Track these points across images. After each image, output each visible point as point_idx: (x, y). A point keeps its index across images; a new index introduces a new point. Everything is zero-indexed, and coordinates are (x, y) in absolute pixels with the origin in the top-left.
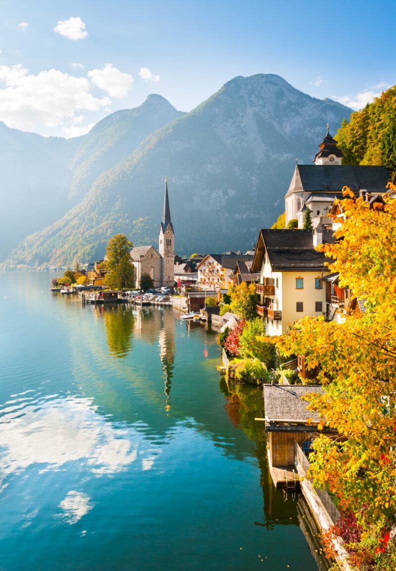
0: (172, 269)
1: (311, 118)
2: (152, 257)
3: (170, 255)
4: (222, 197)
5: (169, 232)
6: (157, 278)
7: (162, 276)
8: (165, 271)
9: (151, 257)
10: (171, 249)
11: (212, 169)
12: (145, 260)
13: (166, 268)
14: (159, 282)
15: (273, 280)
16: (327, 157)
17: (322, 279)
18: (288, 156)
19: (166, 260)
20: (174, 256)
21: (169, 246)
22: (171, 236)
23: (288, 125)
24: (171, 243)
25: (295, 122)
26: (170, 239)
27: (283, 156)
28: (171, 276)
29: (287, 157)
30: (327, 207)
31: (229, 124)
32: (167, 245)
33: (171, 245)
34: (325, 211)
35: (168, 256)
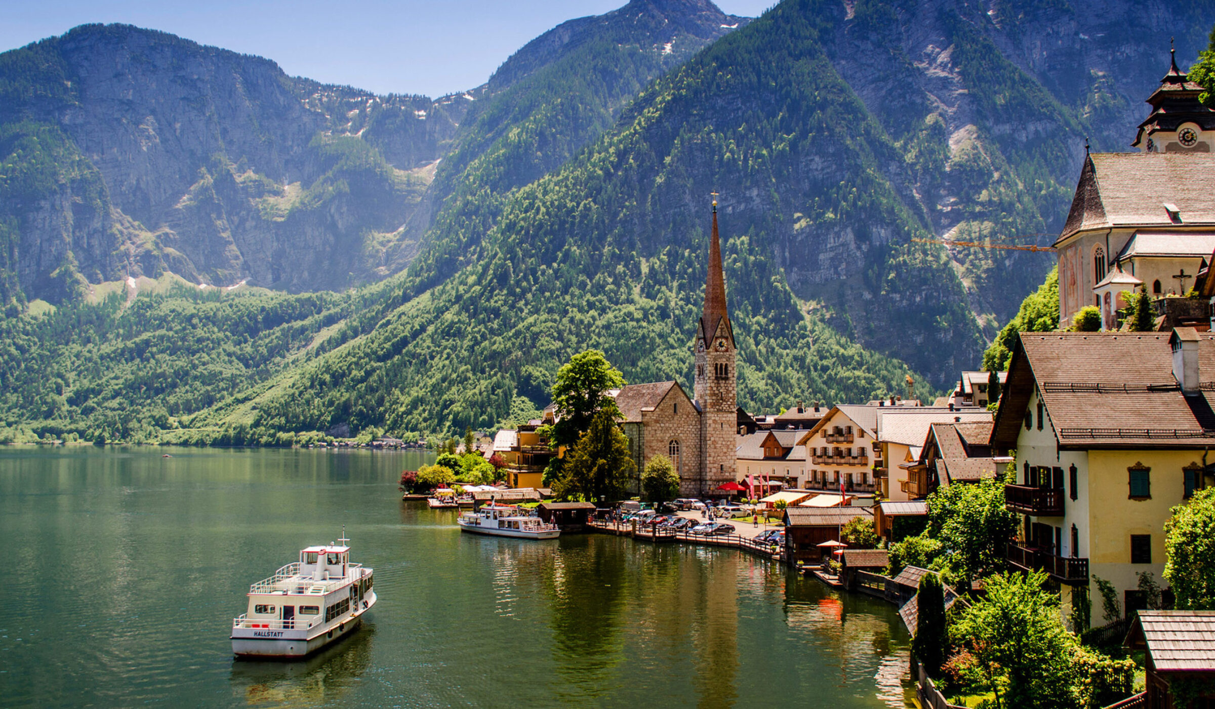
0: (730, 447)
1: (1102, 21)
2: (675, 411)
3: (725, 406)
4: (853, 246)
5: (721, 345)
6: (689, 470)
7: (701, 466)
8: (710, 450)
9: (672, 411)
10: (728, 392)
11: (822, 169)
12: (657, 421)
13: (714, 442)
14: (695, 480)
15: (1058, 472)
16: (1175, 130)
17: (1202, 469)
18: (1040, 128)
19: (715, 422)
20: (735, 410)
21: (722, 383)
22: (727, 354)
23: (1038, 43)
24: (726, 373)
25: (1058, 33)
26: (723, 361)
27: (1025, 129)
28: (726, 464)
29: (1037, 132)
30: (1182, 271)
31: (870, 46)
32: (717, 378)
33: (727, 379)
34: (1177, 281)
35: (719, 410)
